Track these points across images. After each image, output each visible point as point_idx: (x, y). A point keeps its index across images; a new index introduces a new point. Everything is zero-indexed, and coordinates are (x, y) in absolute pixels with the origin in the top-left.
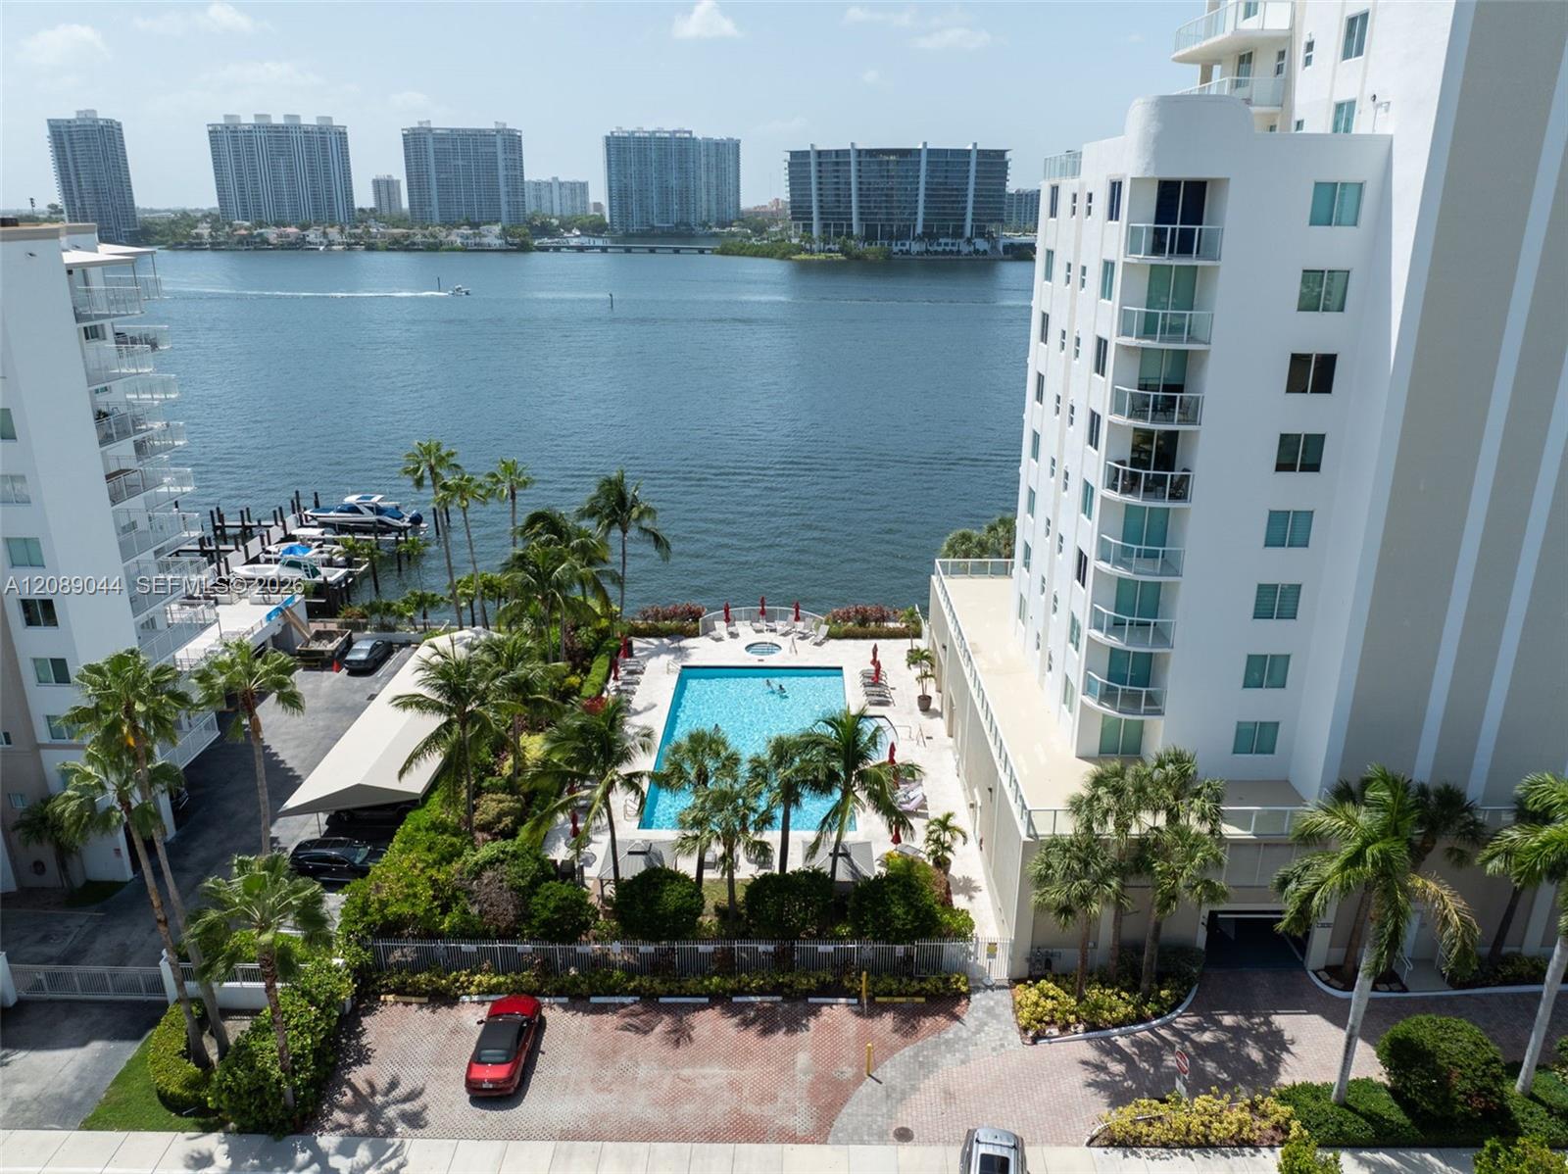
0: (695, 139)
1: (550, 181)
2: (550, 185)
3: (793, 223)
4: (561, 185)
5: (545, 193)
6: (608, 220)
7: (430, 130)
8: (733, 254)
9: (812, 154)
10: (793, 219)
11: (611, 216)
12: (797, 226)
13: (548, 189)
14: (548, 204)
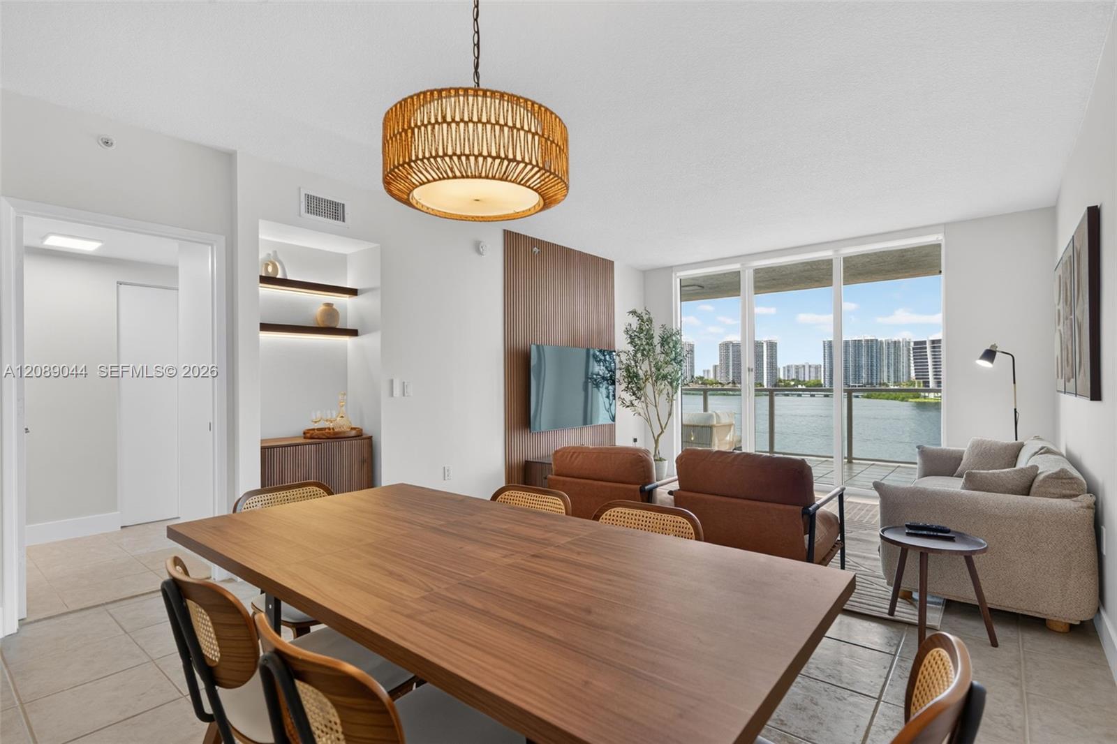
0: (877, 340)
1: (804, 364)
2: (804, 366)
3: (916, 381)
4: (810, 366)
5: (801, 371)
6: (822, 382)
7: (731, 342)
8: (874, 398)
9: (927, 343)
10: (916, 379)
11: (824, 380)
12: (919, 383)
13: (802, 369)
14: (802, 376)
